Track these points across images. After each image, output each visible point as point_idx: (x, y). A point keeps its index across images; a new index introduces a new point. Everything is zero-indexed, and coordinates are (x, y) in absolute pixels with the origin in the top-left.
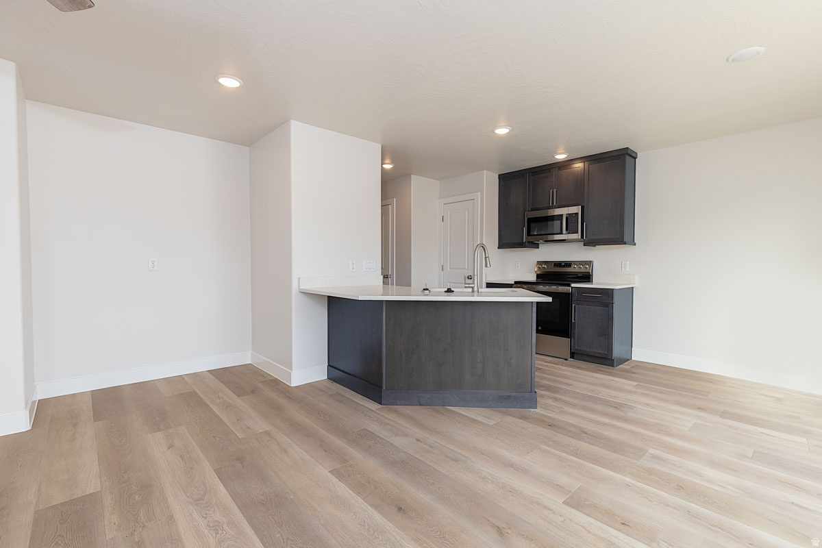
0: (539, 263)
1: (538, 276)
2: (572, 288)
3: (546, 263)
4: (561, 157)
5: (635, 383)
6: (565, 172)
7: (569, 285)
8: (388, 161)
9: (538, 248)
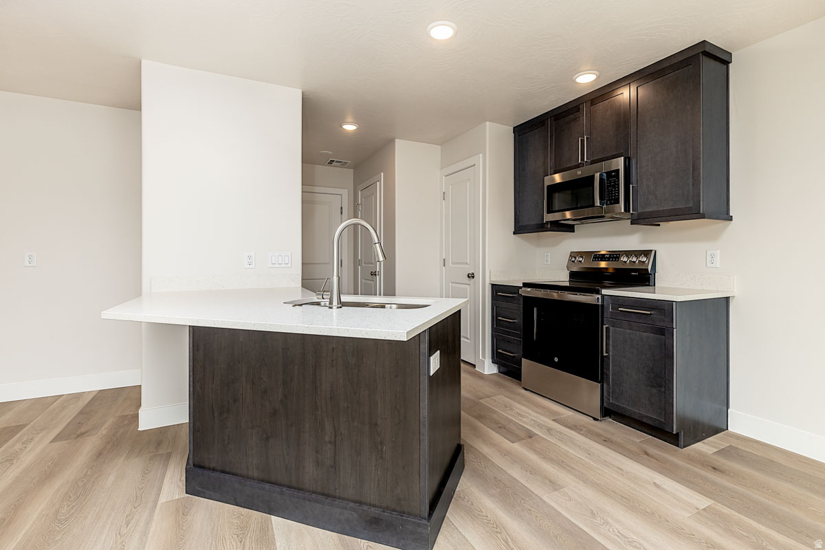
0: (574, 255)
1: (573, 275)
2: (603, 296)
3: (581, 254)
4: (587, 80)
5: (703, 502)
6: (601, 106)
7: (598, 292)
8: (350, 119)
9: (574, 232)
